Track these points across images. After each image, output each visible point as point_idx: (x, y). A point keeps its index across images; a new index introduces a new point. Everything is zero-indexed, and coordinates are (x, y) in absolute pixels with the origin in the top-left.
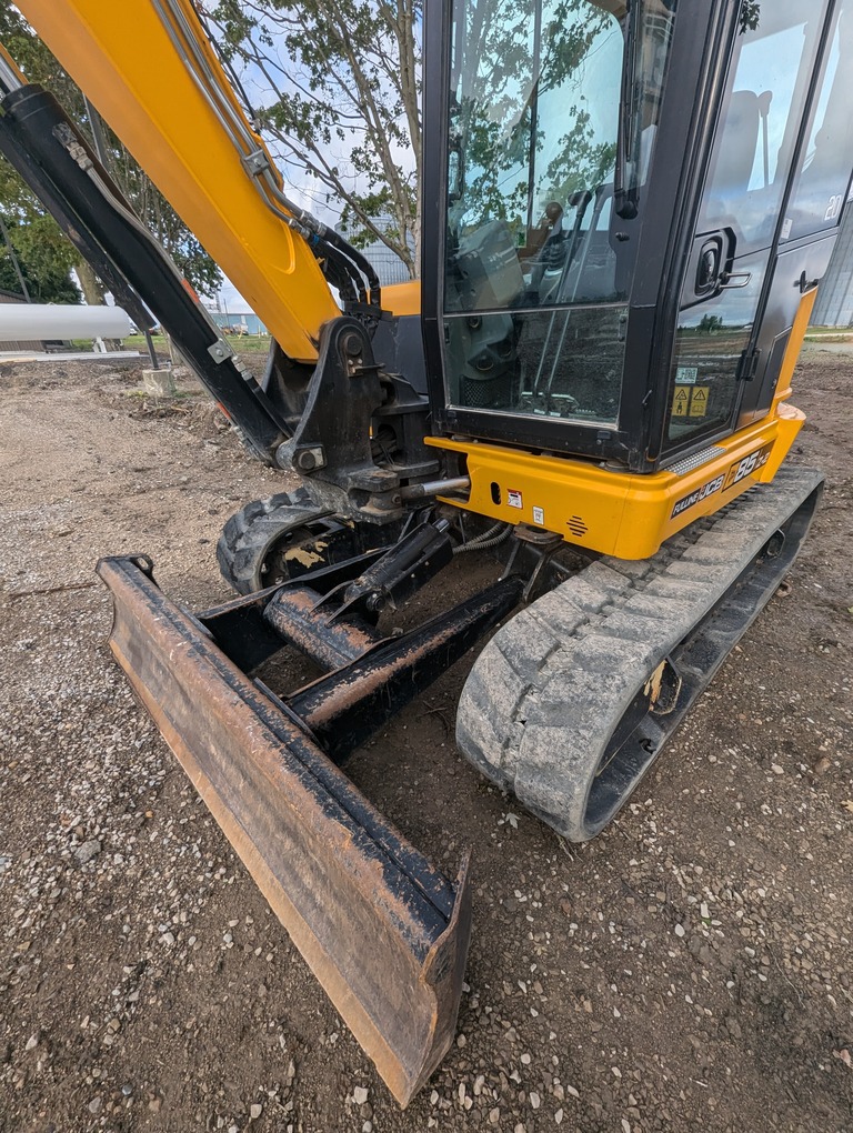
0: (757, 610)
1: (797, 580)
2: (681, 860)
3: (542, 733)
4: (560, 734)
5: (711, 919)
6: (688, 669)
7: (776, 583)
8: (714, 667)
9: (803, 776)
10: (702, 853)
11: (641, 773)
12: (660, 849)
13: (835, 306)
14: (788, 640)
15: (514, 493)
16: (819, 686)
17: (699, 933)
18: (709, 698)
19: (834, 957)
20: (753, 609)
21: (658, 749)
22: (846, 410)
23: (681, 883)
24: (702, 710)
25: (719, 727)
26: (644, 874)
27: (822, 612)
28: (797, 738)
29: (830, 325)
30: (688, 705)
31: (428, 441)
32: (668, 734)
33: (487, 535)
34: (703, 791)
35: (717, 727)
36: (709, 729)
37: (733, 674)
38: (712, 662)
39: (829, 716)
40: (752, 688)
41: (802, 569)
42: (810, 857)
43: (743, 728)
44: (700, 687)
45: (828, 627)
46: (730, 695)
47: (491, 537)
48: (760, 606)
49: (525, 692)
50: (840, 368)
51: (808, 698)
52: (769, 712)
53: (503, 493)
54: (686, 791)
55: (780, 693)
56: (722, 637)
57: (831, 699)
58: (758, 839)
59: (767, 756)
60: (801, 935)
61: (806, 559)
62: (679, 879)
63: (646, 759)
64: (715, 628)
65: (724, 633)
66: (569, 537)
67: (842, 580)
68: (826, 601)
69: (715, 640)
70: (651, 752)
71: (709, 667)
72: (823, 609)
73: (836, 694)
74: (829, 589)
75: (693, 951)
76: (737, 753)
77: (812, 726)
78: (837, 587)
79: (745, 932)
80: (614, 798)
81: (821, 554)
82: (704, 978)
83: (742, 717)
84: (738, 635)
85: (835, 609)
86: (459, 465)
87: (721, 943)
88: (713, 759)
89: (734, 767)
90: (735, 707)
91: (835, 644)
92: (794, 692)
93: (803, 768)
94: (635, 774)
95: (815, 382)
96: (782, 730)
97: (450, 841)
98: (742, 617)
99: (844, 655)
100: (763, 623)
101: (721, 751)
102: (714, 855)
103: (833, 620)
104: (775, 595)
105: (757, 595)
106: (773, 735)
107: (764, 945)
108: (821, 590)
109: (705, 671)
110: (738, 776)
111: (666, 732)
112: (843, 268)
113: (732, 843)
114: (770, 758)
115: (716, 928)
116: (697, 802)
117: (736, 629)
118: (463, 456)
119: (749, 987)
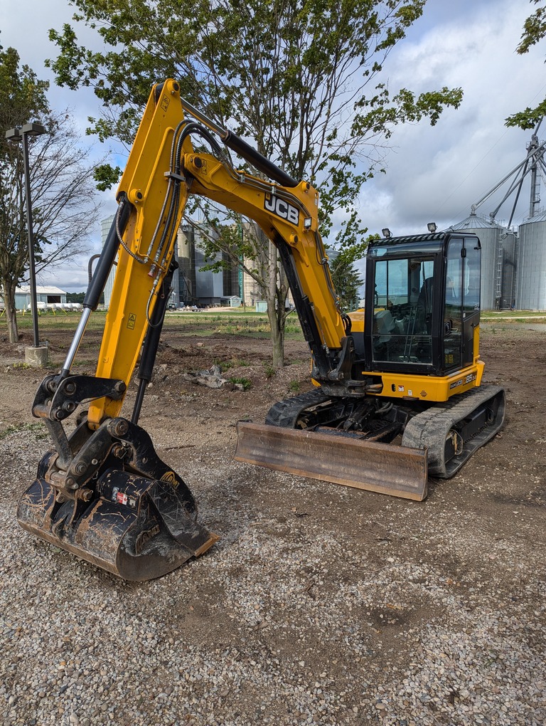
0: (488, 438)
1: (504, 434)
3: (430, 438)
4: (435, 437)
7: (494, 431)
14: (501, 447)
15: (401, 387)
20: (486, 438)
27: (514, 442)
31: (363, 373)
41: (508, 432)
49: (422, 431)
53: (396, 388)
56: (476, 443)
66: (421, 398)
69: (473, 444)
86: (378, 380)
98: (482, 440)
104: (495, 437)
105: (487, 435)
108: (515, 437)
109: (471, 450)
117: (480, 442)
118: (381, 377)
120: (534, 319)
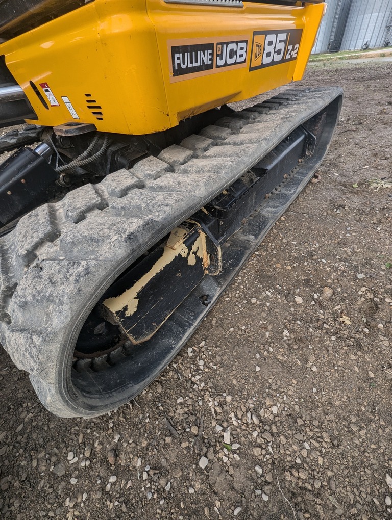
0: (297, 191)
1: (324, 173)
2: (217, 391)
5: (231, 443)
6: (245, 238)
7: (311, 174)
8: (263, 233)
9: (316, 303)
10: (235, 382)
11: (195, 324)
12: (203, 384)
13: (355, 37)
14: (316, 209)
16: (332, 235)
17: (220, 460)
18: (258, 255)
19: (326, 460)
20: (295, 191)
21: (212, 302)
22: (358, 87)
23: (213, 413)
24: (252, 265)
25: (262, 276)
26: (186, 410)
27: (338, 189)
28: (314, 275)
29: (352, 49)
30: (241, 264)
32: (223, 288)
33: (85, 154)
34: (244, 328)
35: (261, 276)
36: (255, 278)
37: (276, 236)
38: (262, 230)
39: (336, 255)
40: (288, 244)
41: (329, 166)
42: (314, 369)
43: (278, 273)
44: (251, 249)
45: (341, 198)
46: (272, 251)
47: (90, 155)
48: (300, 188)
50: (356, 70)
51: (323, 245)
52: (296, 259)
54: (232, 329)
55: (306, 244)
56: (272, 212)
57: (338, 243)
58: (278, 360)
59: (292, 292)
60: (300, 444)
61: (331, 160)
62: (213, 410)
63: (201, 312)
64: (268, 206)
65: (273, 209)
67: (350, 170)
68: (340, 183)
69: (266, 215)
70: (207, 305)
71: (260, 233)
72: (339, 187)
73: (342, 239)
74: (343, 176)
75: (211, 482)
76: (272, 294)
77: (325, 264)
78: (347, 174)
79: (257, 451)
80: (169, 349)
81: (340, 156)
82: (216, 509)
83: (278, 265)
84: (282, 209)
85: (345, 187)
87: (236, 466)
88: (254, 301)
89: (268, 305)
90: (274, 259)
91: (342, 207)
92: (315, 242)
93: (316, 296)
94: (190, 325)
95: (344, 77)
96: (304, 270)
97: (28, 412)
98: (287, 197)
99: (349, 213)
100: (302, 200)
101: (260, 293)
102: (243, 381)
103: (344, 193)
104: (310, 182)
105: (298, 182)
106: (298, 275)
107: (270, 461)
108: (338, 177)
109: (256, 237)
110: (270, 310)
111: (221, 287)
112: (360, 12)
113: (258, 369)
114: (294, 292)
115: (234, 452)
116: (238, 337)
117: (282, 205)
119: (253, 509)
120: (350, 56)
